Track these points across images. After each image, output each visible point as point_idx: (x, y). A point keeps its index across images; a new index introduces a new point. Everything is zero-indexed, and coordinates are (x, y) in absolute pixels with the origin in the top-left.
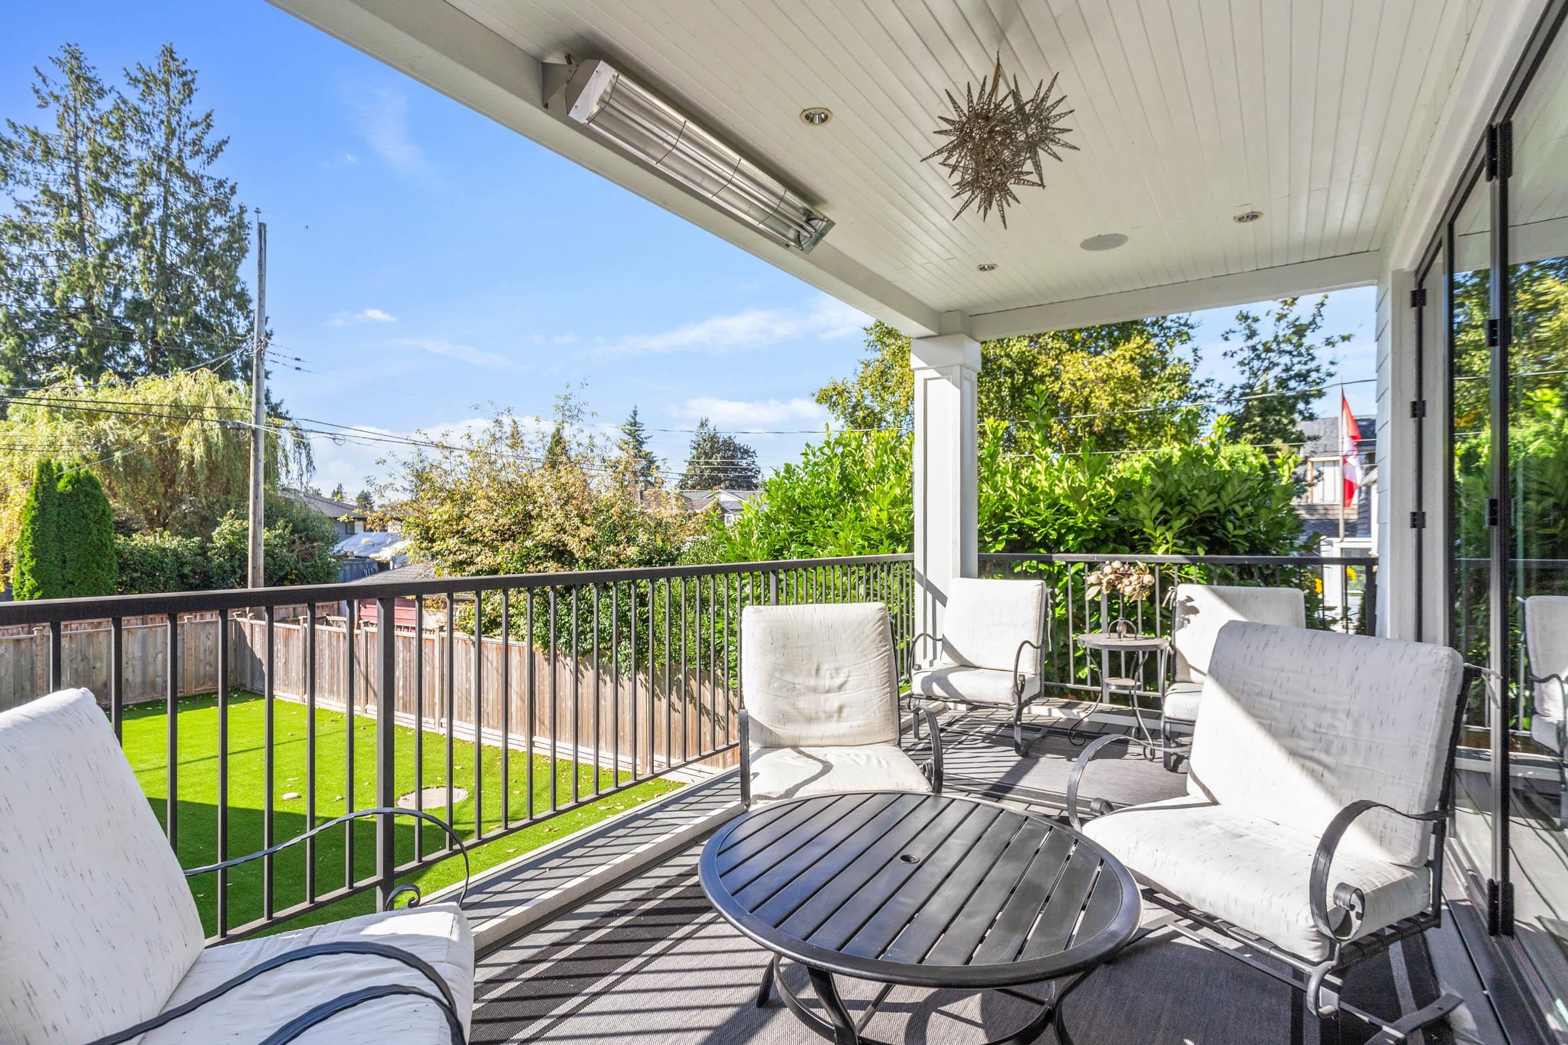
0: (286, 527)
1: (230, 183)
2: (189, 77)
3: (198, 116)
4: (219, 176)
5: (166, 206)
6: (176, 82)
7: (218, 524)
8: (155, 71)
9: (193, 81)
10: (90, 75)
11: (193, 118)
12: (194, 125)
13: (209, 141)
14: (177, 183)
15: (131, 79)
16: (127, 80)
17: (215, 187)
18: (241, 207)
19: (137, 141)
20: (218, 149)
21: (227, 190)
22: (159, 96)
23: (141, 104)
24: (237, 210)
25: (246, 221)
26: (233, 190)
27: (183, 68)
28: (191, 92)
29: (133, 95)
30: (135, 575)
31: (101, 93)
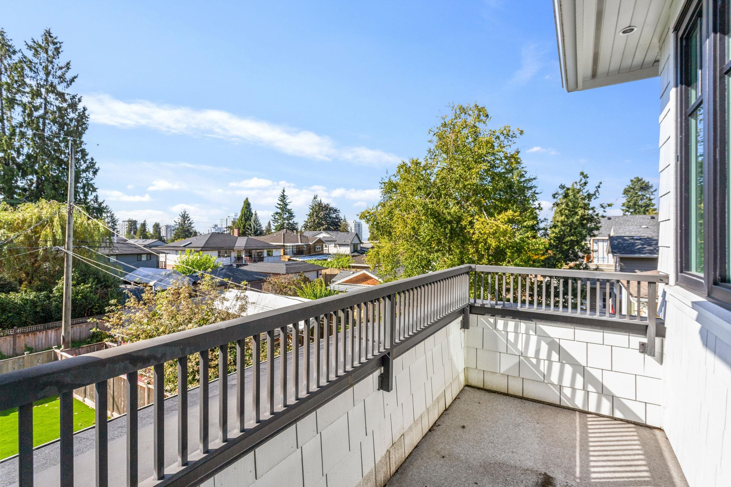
0: (94, 281)
1: (78, 97)
2: (58, 45)
3: (62, 64)
4: (73, 94)
5: (45, 108)
6: (52, 47)
7: (57, 284)
8: (40, 43)
9: (60, 47)
10: (9, 43)
11: (60, 65)
12: (61, 68)
13: (69, 76)
14: (51, 97)
15: (28, 46)
16: (26, 47)
17: (71, 99)
18: (84, 108)
19: (31, 77)
20: (72, 80)
21: (77, 100)
22: (43, 55)
23: (34, 58)
24: (82, 109)
25: (86, 115)
26: (80, 100)
27: (55, 41)
28: (59, 53)
29: (29, 54)
30: (10, 315)
31: (14, 52)
